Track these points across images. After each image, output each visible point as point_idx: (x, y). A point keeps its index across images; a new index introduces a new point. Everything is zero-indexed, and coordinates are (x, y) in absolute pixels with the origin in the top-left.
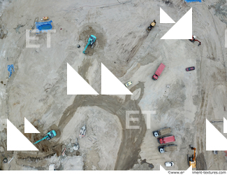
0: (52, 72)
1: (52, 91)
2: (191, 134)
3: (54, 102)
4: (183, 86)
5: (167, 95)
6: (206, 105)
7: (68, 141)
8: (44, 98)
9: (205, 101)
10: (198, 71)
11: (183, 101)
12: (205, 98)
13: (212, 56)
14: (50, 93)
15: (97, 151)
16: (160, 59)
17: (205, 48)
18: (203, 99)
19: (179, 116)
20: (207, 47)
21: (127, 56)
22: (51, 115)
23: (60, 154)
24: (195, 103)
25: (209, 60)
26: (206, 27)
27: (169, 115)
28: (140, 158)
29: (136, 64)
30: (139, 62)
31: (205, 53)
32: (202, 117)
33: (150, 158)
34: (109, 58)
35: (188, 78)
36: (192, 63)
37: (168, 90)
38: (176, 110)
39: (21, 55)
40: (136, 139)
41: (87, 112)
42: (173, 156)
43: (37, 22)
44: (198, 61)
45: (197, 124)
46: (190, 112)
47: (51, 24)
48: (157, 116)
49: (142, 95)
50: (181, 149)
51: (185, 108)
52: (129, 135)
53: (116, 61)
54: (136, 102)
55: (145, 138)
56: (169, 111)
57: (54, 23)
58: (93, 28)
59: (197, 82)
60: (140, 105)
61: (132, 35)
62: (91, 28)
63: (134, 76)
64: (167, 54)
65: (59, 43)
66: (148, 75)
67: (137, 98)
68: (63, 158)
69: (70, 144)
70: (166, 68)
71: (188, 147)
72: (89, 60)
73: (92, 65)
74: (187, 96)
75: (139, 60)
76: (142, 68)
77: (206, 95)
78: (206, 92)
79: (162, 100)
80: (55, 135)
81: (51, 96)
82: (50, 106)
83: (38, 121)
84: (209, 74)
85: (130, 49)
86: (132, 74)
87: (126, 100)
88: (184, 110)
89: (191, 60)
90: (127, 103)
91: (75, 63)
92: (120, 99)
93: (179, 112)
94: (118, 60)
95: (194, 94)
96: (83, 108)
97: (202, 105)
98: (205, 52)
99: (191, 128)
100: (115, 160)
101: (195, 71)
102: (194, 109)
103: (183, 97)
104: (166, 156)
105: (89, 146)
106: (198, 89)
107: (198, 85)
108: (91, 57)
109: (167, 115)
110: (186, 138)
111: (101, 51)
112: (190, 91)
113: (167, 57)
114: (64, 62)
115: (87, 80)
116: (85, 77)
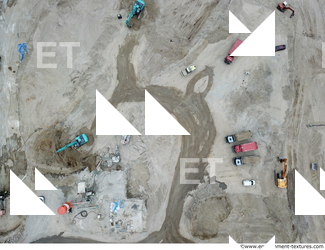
0: (81, 54)
1: (82, 81)
2: (280, 142)
3: (84, 97)
4: (269, 73)
5: (245, 85)
6: (301, 102)
7: (105, 150)
8: (71, 90)
9: (300, 97)
10: (290, 51)
11: (269, 94)
12: (300, 92)
13: (309, 32)
14: (79, 84)
15: (146, 164)
17: (300, 21)
18: (297, 94)
19: (262, 115)
20: (303, 19)
21: (188, 31)
22: (80, 114)
23: (93, 167)
24: (286, 97)
25: (306, 38)
27: (248, 115)
28: (207, 174)
29: (201, 41)
30: (206, 39)
31: (300, 28)
32: (296, 118)
33: (221, 175)
34: (162, 35)
35: (276, 62)
36: (281, 40)
37: (247, 80)
38: (259, 107)
39: (38, 29)
40: (201, 148)
41: (132, 110)
42: (255, 172)
44: (290, 37)
45: (289, 128)
46: (279, 109)
48: (231, 116)
49: (210, 85)
50: (265, 162)
51: (271, 104)
52: (191, 142)
53: (173, 39)
54: (202, 96)
55: (214, 146)
56: (249, 108)
59: (288, 67)
60: (207, 99)
61: (196, 2)
63: (199, 58)
65: (92, 13)
66: (219, 56)
67: (203, 90)
68: (98, 173)
69: (107, 155)
71: (275, 160)
72: (134, 36)
73: (138, 44)
74: (274, 87)
75: (206, 36)
76: (211, 47)
77: (300, 88)
78: (301, 84)
79: (238, 93)
80: (86, 140)
81: (79, 88)
82: (79, 102)
83: (62, 123)
84: (306, 58)
85: (192, 21)
86: (196, 55)
87: (187, 93)
88: (269, 107)
89: (280, 36)
90: (189, 97)
91: (115, 40)
92: (179, 92)
93: (262, 109)
94: (176, 36)
95: (284, 84)
96: (126, 104)
97: (296, 102)
98: (300, 26)
99: (280, 132)
100: (172, 178)
101: (286, 52)
102: (284, 105)
103: (269, 89)
104: (245, 171)
105: (135, 158)
106: (291, 76)
107: (291, 71)
108: (138, 32)
109: (245, 114)
110: (273, 147)
111: (151, 24)
112: (279, 81)
114: (99, 40)
115: (132, 65)
116: (128, 61)
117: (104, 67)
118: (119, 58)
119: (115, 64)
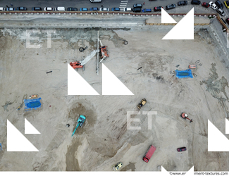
0: (41, 150)
1: (41, 169)
4: (175, 167)
10: (189, 151)
13: (204, 132)
16: (151, 138)
17: (197, 125)
20: (199, 123)
21: (117, 133)
25: (201, 137)
26: (198, 103)
29: (126, 144)
30: (130, 142)
31: (197, 130)
34: (99, 136)
35: (179, 158)
36: (183, 143)
43: (26, 100)
44: (189, 141)
47: (40, 101)
53: (107, 139)
57: (43, 100)
58: (83, 105)
59: (188, 163)
61: (123, 112)
62: (80, 105)
63: (125, 156)
64: (157, 133)
65: (49, 121)
66: (139, 155)
70: (157, 149)
72: (79, 139)
73: (81, 144)
75: (129, 140)
76: (133, 148)
78: (199, 169)
84: (201, 151)
85: (121, 126)
86: (122, 154)
89: (182, 140)
91: (65, 142)
94: (108, 137)
98: (197, 128)
101: (187, 152)
108: (81, 136)
111: (91, 129)
113: (158, 137)
114: (53, 140)
115: (77, 160)
116: (74, 157)
117: (57, 162)
118: (68, 155)
119: (64, 160)
